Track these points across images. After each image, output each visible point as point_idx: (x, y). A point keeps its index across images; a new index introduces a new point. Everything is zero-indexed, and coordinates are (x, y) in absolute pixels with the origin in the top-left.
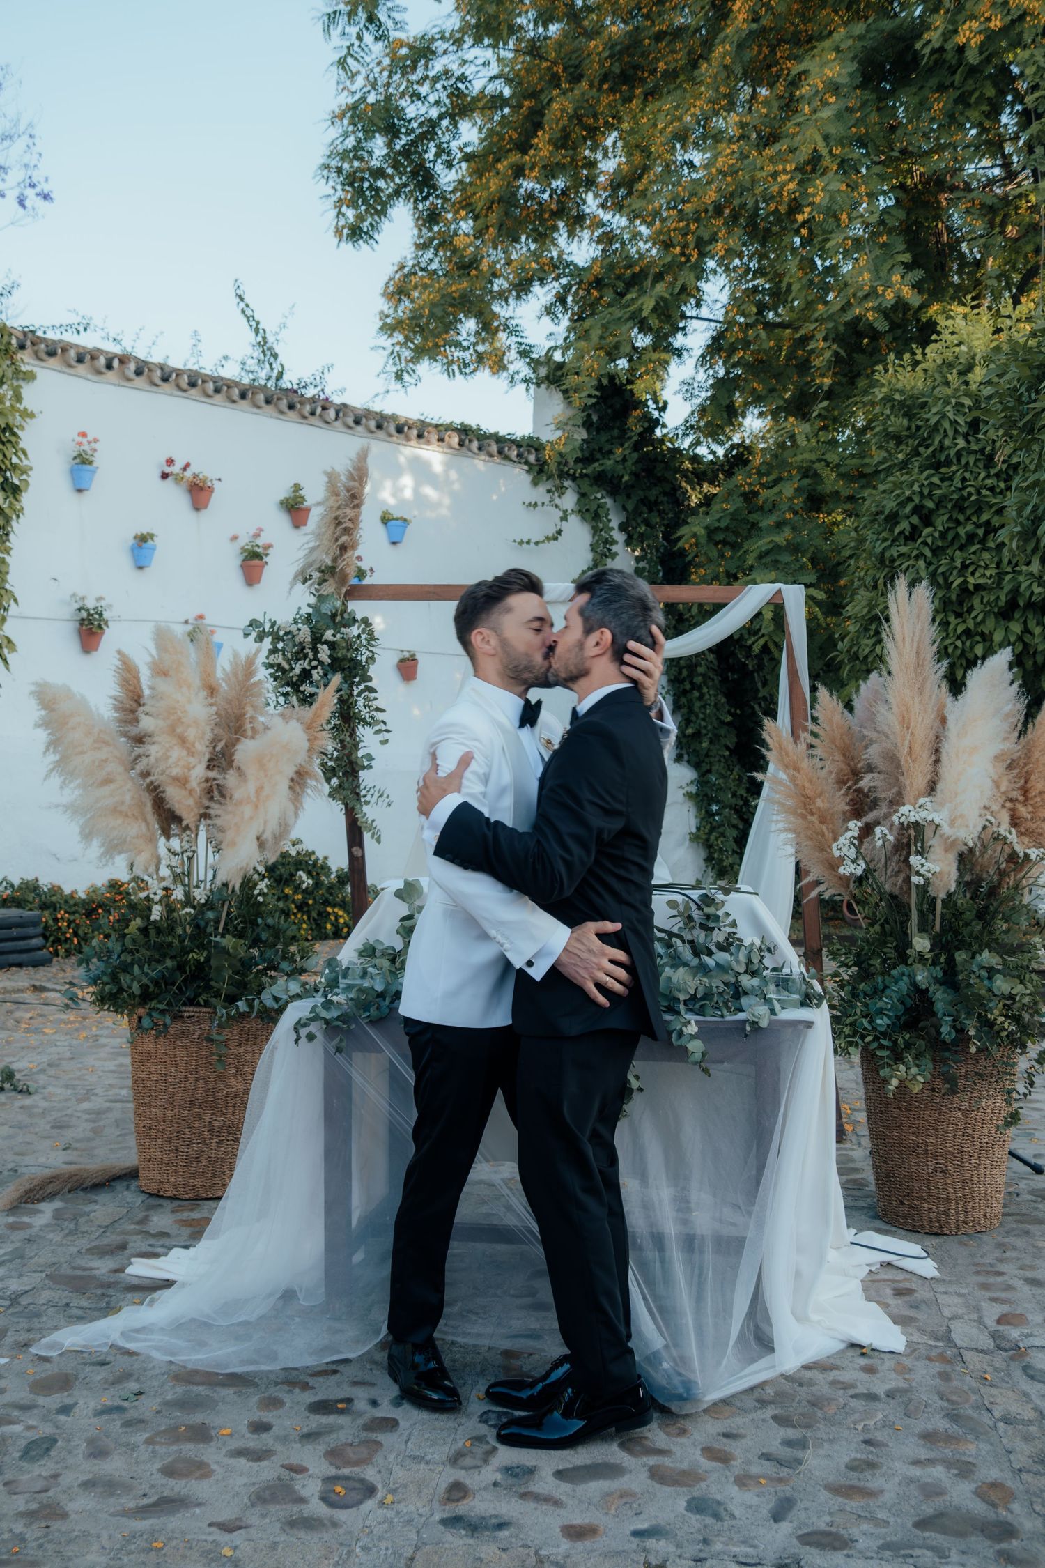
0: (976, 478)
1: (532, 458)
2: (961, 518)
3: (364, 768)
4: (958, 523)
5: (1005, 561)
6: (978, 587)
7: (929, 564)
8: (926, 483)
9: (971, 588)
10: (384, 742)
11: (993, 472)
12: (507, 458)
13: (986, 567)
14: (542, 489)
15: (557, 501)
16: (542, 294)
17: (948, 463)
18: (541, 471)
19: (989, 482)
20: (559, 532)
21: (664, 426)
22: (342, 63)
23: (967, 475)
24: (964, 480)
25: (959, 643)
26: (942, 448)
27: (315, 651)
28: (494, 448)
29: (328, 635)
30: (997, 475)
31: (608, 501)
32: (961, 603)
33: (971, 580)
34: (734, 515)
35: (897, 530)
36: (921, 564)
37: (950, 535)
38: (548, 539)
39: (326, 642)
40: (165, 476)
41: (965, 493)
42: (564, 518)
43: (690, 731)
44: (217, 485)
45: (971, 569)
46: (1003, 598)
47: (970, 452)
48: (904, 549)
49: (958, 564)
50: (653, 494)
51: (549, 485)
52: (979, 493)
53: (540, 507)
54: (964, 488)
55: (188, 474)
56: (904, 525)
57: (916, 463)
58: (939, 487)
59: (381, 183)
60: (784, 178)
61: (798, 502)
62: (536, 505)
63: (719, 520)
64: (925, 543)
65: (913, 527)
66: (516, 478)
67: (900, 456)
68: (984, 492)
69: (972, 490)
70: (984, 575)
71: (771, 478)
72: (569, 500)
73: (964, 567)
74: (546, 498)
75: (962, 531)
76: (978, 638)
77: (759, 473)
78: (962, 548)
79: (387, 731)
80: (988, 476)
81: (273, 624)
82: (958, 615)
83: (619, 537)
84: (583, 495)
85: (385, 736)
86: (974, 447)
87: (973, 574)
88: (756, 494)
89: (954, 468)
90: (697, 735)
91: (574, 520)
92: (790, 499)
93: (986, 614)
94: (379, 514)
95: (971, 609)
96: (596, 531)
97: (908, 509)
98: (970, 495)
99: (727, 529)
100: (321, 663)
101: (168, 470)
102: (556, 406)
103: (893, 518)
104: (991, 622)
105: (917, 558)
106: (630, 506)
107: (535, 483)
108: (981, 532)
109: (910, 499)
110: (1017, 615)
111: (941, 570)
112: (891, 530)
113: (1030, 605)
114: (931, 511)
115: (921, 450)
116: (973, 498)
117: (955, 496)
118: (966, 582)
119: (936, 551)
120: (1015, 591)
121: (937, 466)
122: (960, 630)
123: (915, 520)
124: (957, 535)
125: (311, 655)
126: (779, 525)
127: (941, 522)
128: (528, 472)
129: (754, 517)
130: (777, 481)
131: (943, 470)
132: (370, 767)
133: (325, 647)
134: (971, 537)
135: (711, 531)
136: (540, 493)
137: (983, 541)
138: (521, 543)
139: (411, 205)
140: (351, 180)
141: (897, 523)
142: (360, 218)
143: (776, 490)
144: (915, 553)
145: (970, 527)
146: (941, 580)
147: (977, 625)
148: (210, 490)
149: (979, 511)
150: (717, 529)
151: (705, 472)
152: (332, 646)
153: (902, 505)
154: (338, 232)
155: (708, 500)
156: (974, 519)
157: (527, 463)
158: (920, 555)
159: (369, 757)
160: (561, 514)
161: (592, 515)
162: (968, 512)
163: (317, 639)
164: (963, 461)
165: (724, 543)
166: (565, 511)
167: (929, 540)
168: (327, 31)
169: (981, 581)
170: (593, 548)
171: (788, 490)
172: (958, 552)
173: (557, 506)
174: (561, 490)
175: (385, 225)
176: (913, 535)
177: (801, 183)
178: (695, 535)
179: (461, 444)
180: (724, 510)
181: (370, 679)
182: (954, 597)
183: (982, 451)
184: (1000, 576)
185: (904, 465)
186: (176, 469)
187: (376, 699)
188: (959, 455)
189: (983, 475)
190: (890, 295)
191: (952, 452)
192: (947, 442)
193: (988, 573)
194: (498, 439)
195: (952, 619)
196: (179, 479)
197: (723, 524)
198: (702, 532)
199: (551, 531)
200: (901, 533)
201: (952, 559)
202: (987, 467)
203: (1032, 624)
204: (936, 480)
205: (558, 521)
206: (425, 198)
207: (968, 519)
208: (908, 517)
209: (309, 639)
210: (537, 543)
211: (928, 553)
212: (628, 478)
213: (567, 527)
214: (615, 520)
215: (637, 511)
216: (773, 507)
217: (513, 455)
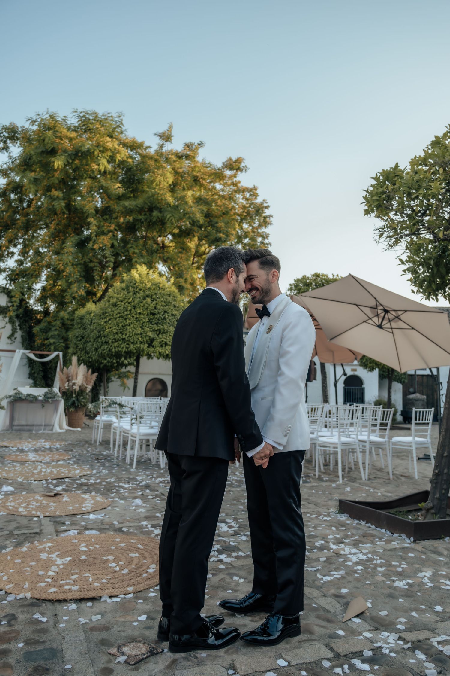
15: (5, 320)
31: (16, 320)
34: (46, 326)
38: (2, 328)
42: (6, 324)
43: (33, 372)
50: (27, 319)
51: (3, 316)
61: (60, 325)
71: (55, 319)
72: (7, 320)
83: (18, 328)
84: (11, 318)
88: (51, 322)
90: (34, 373)
91: (8, 324)
96: (13, 326)
106: (21, 321)
126: (56, 330)
129: (51, 327)
135: (41, 330)
160: (5, 323)
161: (13, 323)
170: (12, 330)
174: (5, 317)
190: (80, 293)
198: (38, 329)
199: (3, 326)
210: (0, 329)
212: (21, 316)
213: (6, 325)
214: (17, 324)
215: (23, 322)
216: (54, 326)
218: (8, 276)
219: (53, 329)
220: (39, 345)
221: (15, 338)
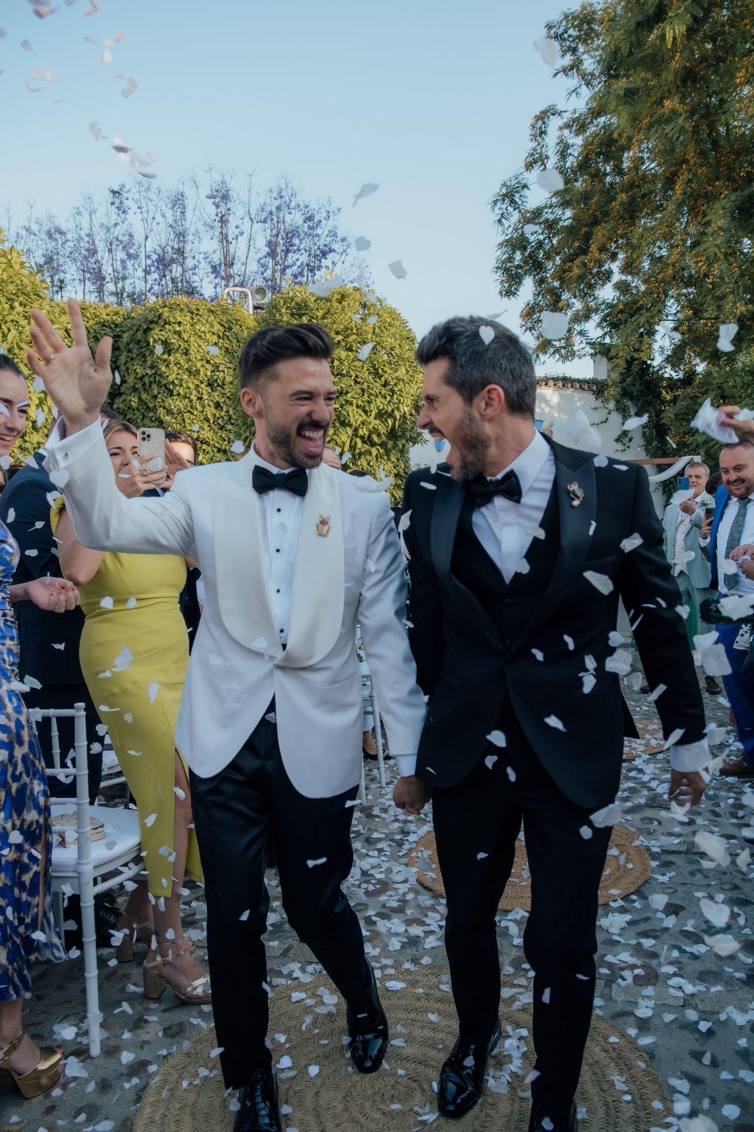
1: (594, 388)
12: (583, 389)
14: (600, 400)
15: (607, 406)
16: (596, 318)
18: (599, 393)
20: (608, 419)
22: (500, 221)
28: (578, 386)
31: (629, 403)
38: (602, 422)
42: (609, 413)
50: (650, 398)
51: (603, 399)
59: (520, 271)
60: (701, 264)
62: (597, 408)
63: (680, 410)
66: (589, 398)
71: (704, 389)
72: (611, 405)
74: (601, 405)
77: (699, 388)
84: (618, 402)
91: (614, 412)
96: (624, 417)
99: (683, 413)
102: (604, 364)
106: (639, 405)
107: (597, 399)
128: (593, 394)
135: (676, 415)
136: (598, 403)
139: (532, 277)
140: (507, 270)
142: (510, 286)
150: (680, 414)
151: (672, 385)
154: (501, 293)
155: (675, 400)
157: (592, 390)
160: (608, 411)
161: (623, 409)
165: (683, 419)
166: (610, 410)
168: (493, 208)
173: (606, 408)
174: (608, 401)
175: (522, 288)
177: (709, 265)
178: (669, 417)
179: (564, 386)
180: (682, 405)
194: (579, 381)
197: (682, 411)
198: (672, 416)
199: (603, 419)
205: (607, 414)
206: (538, 274)
210: (597, 425)
213: (611, 416)
215: (643, 407)
217: (586, 388)
218: (604, 319)
221: (630, 440)
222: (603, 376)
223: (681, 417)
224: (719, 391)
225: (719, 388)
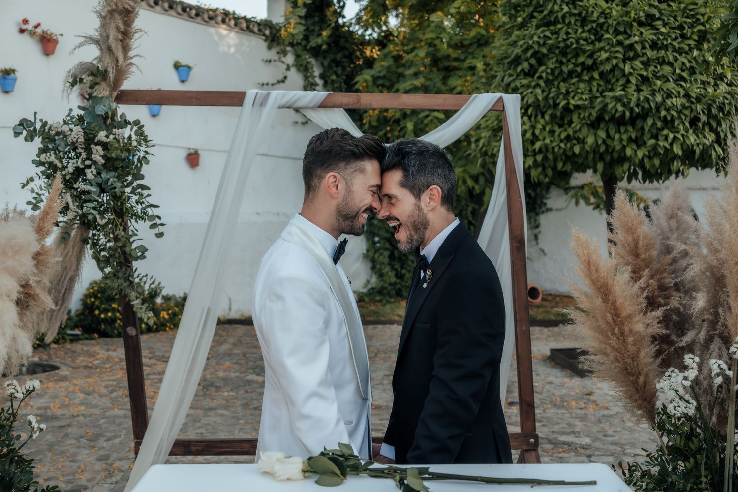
0: (576, 33)
1: (267, 32)
2: (564, 60)
3: (137, 258)
4: (562, 63)
5: (595, 89)
6: (577, 107)
7: (543, 91)
8: (542, 36)
9: (572, 107)
10: (160, 235)
11: (586, 28)
12: (252, 31)
13: (582, 93)
14: (273, 51)
15: (283, 59)
17: (556, 22)
18: (272, 41)
19: (584, 35)
20: (285, 78)
21: (344, 17)
23: (570, 31)
24: (567, 33)
25: (562, 145)
26: (551, 12)
27: (89, 152)
28: (244, 26)
29: (102, 135)
30: (589, 31)
31: (312, 60)
32: (562, 118)
33: (572, 102)
34: (388, 69)
35: (519, 69)
36: (539, 91)
37: (557, 72)
38: (279, 82)
39: (100, 143)
40: (22, 31)
41: (568, 43)
42: (288, 69)
44: (60, 39)
45: (572, 94)
46: (594, 114)
47: (571, 14)
48: (525, 82)
49: (564, 91)
50: (339, 56)
51: (278, 49)
52: (577, 42)
53: (272, 63)
54: (568, 39)
55: (39, 30)
56: (526, 65)
57: (535, 22)
58: (550, 38)
61: (427, 61)
62: (270, 61)
63: (379, 72)
64: (540, 77)
65: (531, 66)
66: (257, 45)
67: (519, 20)
68: (581, 42)
69: (573, 41)
70: (581, 99)
71: (410, 47)
72: (290, 59)
73: (568, 93)
74: (276, 57)
75: (565, 69)
76: (575, 142)
77: (403, 44)
78: (564, 80)
79: (162, 225)
80: (583, 32)
81: (45, 124)
82: (560, 126)
83: (320, 81)
84: (298, 56)
85: (161, 229)
86: (576, 12)
87: (573, 98)
88: (401, 56)
89: (559, 26)
91: (293, 70)
92: (422, 59)
93: (583, 125)
94: (172, 63)
95: (571, 122)
96: (306, 78)
97: (529, 54)
98: (572, 44)
99: (384, 77)
100: (95, 163)
101: (24, 27)
103: (516, 61)
104: (585, 131)
105: (535, 87)
106: (326, 63)
107: (269, 48)
108: (579, 69)
109: (529, 47)
110: (602, 126)
111: (551, 95)
112: (515, 69)
113: (612, 118)
114: (544, 55)
115: (535, 14)
116: (574, 46)
117: (562, 45)
118: (568, 103)
119: (547, 82)
120: (604, 109)
121: (548, 24)
122: (563, 136)
123: (533, 61)
124: (562, 72)
125: (84, 155)
126: (416, 75)
127: (551, 64)
128: (265, 41)
129: (400, 70)
130: (413, 50)
131: (552, 28)
132: (143, 257)
133: (99, 148)
134: (571, 74)
135: (375, 79)
136: (272, 54)
137: (579, 76)
138: (263, 84)
141: (519, 64)
143: (414, 53)
144: (533, 84)
145: (571, 66)
146: (551, 102)
147: (575, 132)
148: (56, 42)
149: (576, 55)
150: (379, 77)
152: (105, 146)
153: (526, 50)
155: (370, 61)
156: (573, 61)
157: (264, 35)
158: (538, 85)
159: (144, 250)
160: (285, 67)
161: (304, 69)
162: (569, 56)
163: (90, 140)
164: (567, 21)
165: (384, 85)
166: (288, 65)
167: (544, 75)
169: (580, 103)
171: (422, 53)
172: (562, 84)
173: (283, 62)
174: (284, 53)
176: (530, 74)
178: (366, 81)
179: (223, 21)
180: (382, 66)
181: (142, 177)
182: (559, 114)
183: (579, 14)
184: (593, 99)
185: (522, 25)
186: (30, 26)
187: (149, 195)
188: (564, 17)
189: (580, 30)
191: (560, 15)
192: (556, 8)
193: (584, 97)
194: (248, 21)
195: (556, 128)
196: (32, 34)
197: (382, 74)
198: (369, 78)
199: (281, 77)
200: (523, 70)
201: (558, 87)
202: (582, 26)
203: (612, 132)
204: (548, 34)
205: (284, 71)
207: (569, 61)
208: (527, 60)
209: (82, 140)
210: (272, 85)
211: (542, 83)
212: (324, 47)
213: (289, 74)
214: (317, 72)
215: (330, 67)
216: (411, 64)
217: (256, 29)
219: (409, 72)
220: (374, 124)
222: (278, 19)
223: (380, 82)
224: (431, 49)
225: (430, 45)
